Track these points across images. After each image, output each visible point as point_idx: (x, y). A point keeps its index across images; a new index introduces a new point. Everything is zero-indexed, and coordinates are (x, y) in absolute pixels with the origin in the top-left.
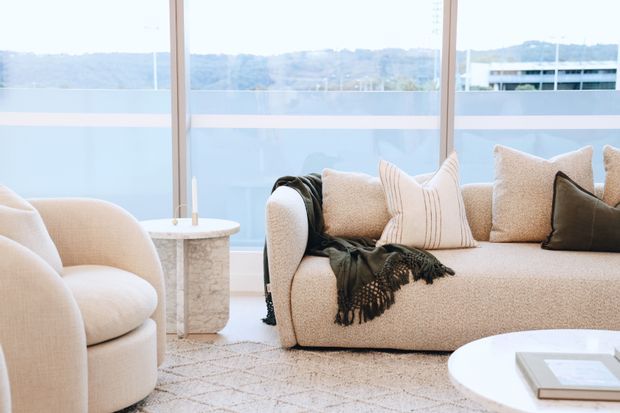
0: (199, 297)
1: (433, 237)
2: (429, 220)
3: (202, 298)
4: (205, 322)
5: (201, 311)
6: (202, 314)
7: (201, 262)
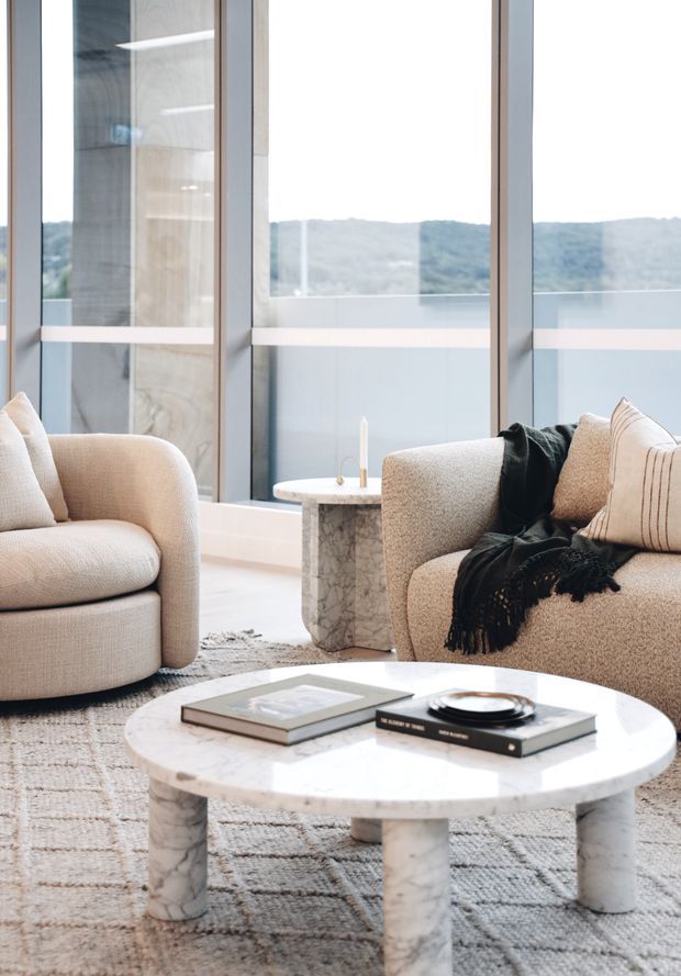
0: (367, 593)
1: (654, 529)
2: (647, 502)
3: (371, 595)
4: (375, 633)
5: (369, 615)
6: (371, 619)
7: (370, 541)
